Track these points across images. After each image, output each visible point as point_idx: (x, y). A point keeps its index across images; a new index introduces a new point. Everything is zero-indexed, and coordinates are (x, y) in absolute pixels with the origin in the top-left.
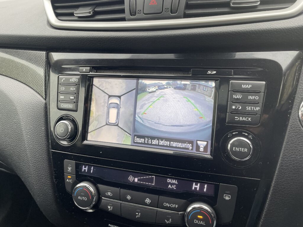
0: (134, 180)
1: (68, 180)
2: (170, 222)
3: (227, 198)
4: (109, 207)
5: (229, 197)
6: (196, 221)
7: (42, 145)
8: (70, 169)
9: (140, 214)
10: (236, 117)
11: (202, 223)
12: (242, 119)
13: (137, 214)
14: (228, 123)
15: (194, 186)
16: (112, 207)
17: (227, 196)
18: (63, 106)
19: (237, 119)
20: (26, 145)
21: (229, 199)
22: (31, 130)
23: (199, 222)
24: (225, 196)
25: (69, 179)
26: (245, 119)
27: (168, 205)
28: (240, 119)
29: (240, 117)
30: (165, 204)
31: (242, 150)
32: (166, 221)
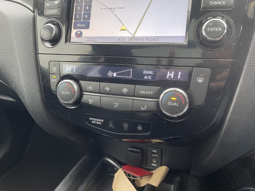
0: (113, 75)
1: (53, 80)
2: (145, 109)
3: (200, 81)
4: (90, 101)
5: (202, 79)
6: (170, 103)
7: (30, 52)
8: (54, 69)
9: (117, 104)
10: (211, 2)
11: (175, 104)
12: (217, 3)
13: (115, 104)
14: (203, 8)
15: (169, 74)
16: (92, 100)
17: (200, 79)
18: (48, 12)
19: (212, 3)
20: (16, 53)
21: (201, 81)
22: (21, 39)
23: (172, 104)
24: (198, 79)
25: (54, 78)
26: (219, 3)
27: (143, 92)
28: (215, 3)
29: (215, 2)
30: (141, 92)
31: (216, 29)
32: (142, 108)
